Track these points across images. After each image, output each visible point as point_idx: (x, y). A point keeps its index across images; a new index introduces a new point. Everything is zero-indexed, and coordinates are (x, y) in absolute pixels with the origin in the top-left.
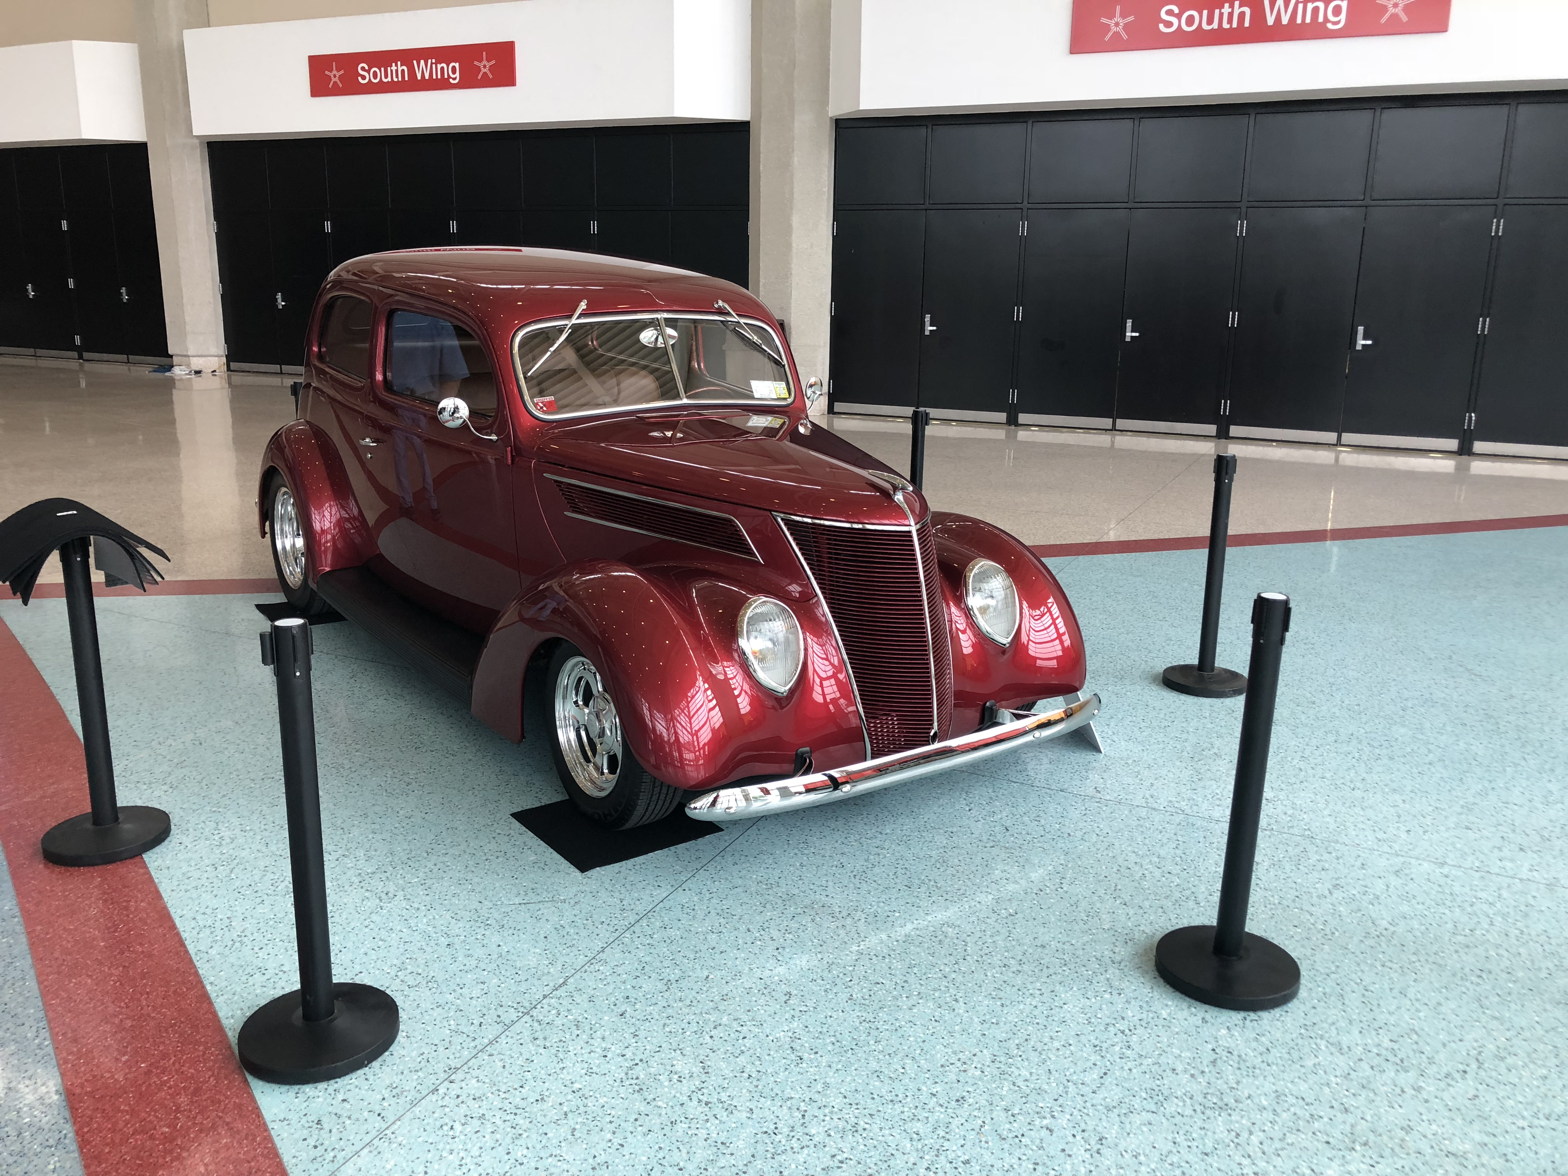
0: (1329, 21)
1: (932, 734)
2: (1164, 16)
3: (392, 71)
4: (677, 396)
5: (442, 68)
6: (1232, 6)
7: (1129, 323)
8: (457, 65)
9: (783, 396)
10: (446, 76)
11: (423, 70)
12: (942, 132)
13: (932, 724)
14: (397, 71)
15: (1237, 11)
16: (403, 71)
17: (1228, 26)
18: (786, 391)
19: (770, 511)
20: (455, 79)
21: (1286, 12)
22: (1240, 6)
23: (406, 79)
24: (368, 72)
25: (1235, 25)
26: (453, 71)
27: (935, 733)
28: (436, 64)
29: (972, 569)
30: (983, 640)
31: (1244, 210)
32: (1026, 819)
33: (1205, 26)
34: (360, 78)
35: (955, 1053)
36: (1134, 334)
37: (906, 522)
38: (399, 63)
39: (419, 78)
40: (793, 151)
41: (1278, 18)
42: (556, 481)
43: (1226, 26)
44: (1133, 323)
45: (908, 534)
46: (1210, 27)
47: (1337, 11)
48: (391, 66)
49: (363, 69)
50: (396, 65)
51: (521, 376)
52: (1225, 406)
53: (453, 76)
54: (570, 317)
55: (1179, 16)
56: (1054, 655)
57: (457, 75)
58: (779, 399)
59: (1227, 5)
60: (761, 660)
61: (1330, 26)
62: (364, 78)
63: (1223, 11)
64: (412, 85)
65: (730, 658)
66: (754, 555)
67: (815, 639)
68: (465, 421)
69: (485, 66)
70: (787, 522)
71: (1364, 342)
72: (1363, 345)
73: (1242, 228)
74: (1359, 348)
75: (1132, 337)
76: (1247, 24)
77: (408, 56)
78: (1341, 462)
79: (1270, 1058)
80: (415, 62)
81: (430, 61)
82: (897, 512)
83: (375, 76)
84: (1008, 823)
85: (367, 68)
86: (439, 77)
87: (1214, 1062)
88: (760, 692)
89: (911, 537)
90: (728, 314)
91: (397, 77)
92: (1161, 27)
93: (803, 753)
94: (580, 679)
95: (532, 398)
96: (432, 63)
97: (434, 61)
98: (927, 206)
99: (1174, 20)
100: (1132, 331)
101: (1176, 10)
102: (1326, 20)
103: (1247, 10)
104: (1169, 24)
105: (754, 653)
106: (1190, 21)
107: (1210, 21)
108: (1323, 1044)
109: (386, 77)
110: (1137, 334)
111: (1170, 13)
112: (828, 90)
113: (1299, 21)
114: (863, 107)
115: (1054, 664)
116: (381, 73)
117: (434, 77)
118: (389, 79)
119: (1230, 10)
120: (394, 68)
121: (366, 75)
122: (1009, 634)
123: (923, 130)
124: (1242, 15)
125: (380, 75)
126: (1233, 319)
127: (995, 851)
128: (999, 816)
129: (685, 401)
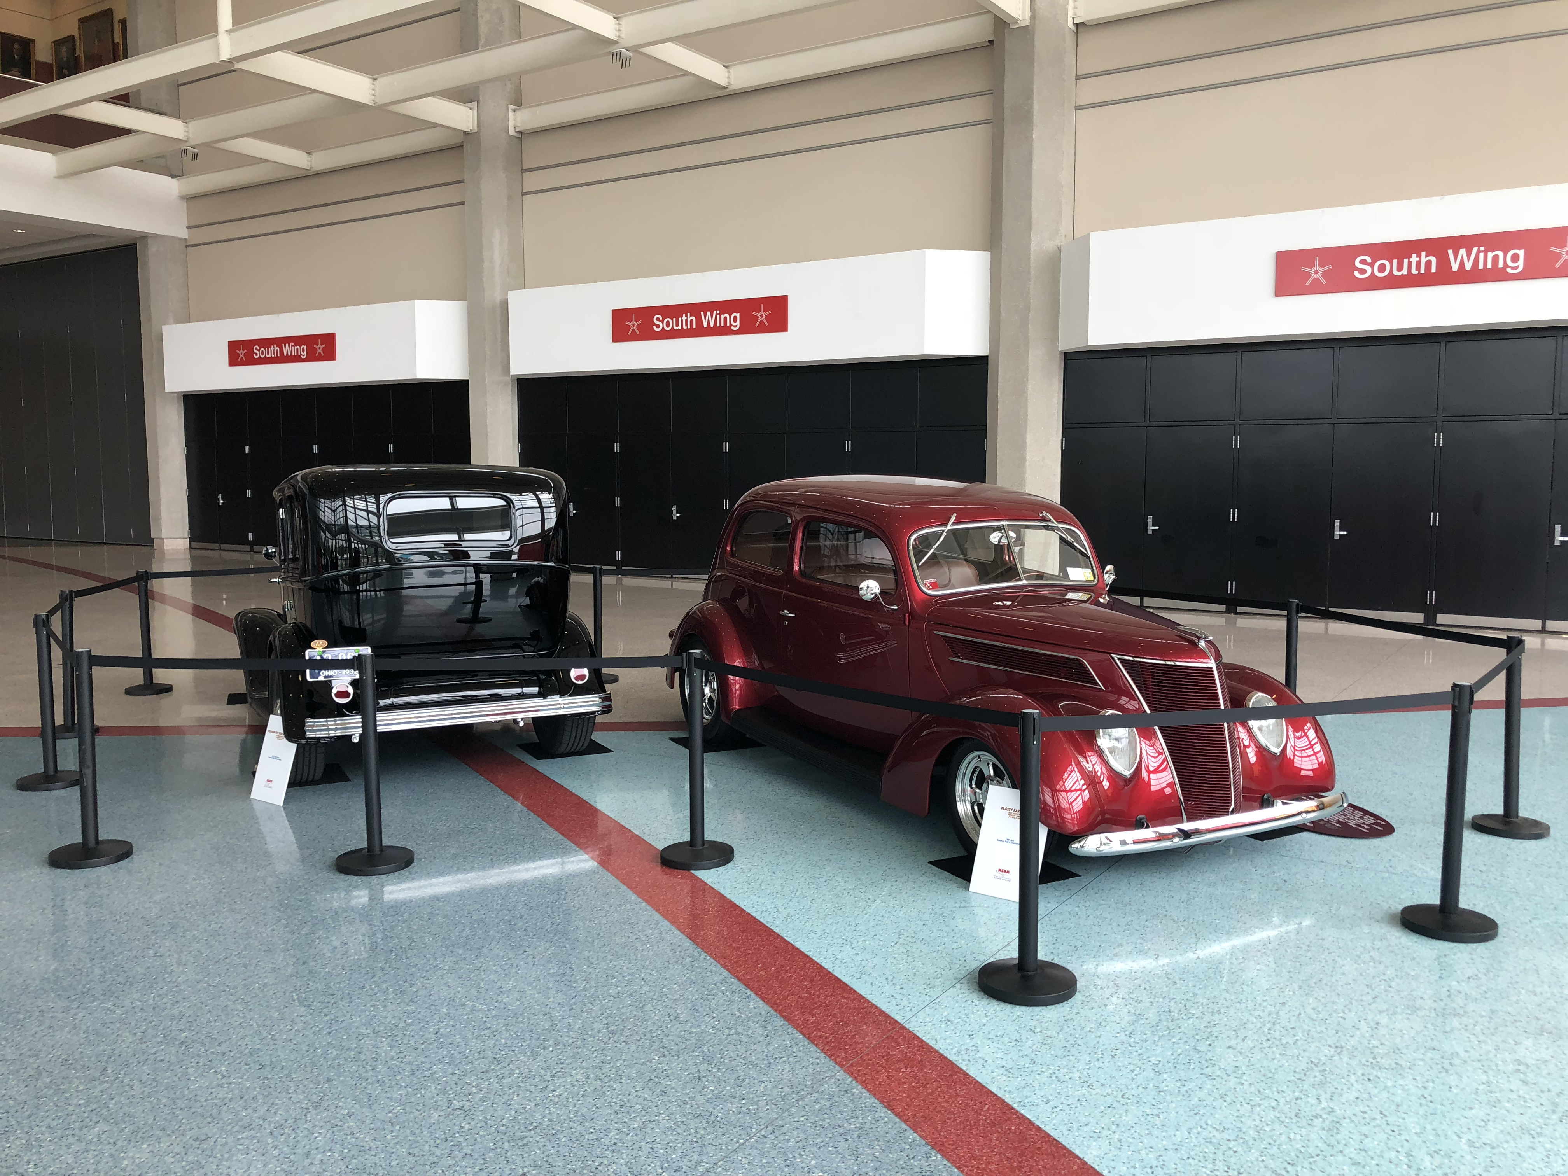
0: (1509, 267)
1: (1230, 810)
2: (1357, 264)
3: (682, 321)
4: (1020, 580)
5: (725, 318)
6: (1419, 256)
7: (1337, 523)
8: (738, 315)
9: (1089, 579)
10: (728, 324)
11: (708, 319)
12: (1159, 360)
13: (1230, 803)
14: (686, 321)
15: (1424, 260)
16: (692, 320)
17: (1417, 272)
18: (1092, 575)
19: (1110, 653)
20: (736, 326)
21: (1469, 259)
22: (1427, 256)
23: (694, 327)
24: (662, 321)
25: (1423, 271)
26: (734, 320)
27: (1233, 809)
28: (720, 314)
29: (1251, 699)
30: (1261, 751)
31: (1440, 424)
32: (1298, 876)
33: (1395, 272)
34: (654, 327)
35: (1274, 984)
36: (1342, 533)
37: (1208, 661)
38: (689, 314)
39: (705, 325)
40: (1028, 380)
41: (1462, 263)
42: (943, 636)
43: (1414, 271)
44: (1340, 523)
45: (1210, 670)
46: (1400, 273)
47: (1515, 258)
48: (682, 317)
49: (658, 319)
50: (686, 316)
51: (915, 565)
52: (1431, 597)
53: (734, 324)
54: (946, 525)
55: (1372, 265)
56: (1311, 767)
57: (738, 323)
58: (1086, 581)
59: (1414, 255)
60: (1112, 752)
61: (1509, 270)
62: (658, 326)
63: (1411, 260)
64: (699, 331)
65: (1092, 750)
66: (1097, 684)
67: (1148, 742)
68: (876, 595)
69: (762, 316)
70: (1121, 660)
71: (1562, 539)
72: (1561, 541)
73: (1439, 439)
74: (1557, 543)
75: (1340, 535)
76: (1434, 270)
77: (696, 309)
78: (1547, 647)
79: (1487, 996)
80: (702, 313)
81: (715, 312)
82: (1202, 654)
83: (668, 325)
84: (1286, 878)
85: (661, 318)
86: (722, 325)
87: (1449, 996)
88: (1114, 775)
89: (1212, 671)
90: (1050, 521)
91: (686, 325)
92: (1356, 274)
93: (1141, 819)
94: (976, 768)
95: (922, 580)
96: (717, 314)
97: (718, 312)
98: (1148, 423)
99: (1368, 269)
100: (1340, 530)
101: (1369, 260)
102: (1506, 265)
103: (1433, 259)
104: (1363, 271)
105: (1109, 749)
106: (1382, 268)
107: (1400, 268)
108: (1523, 992)
109: (677, 325)
110: (1345, 533)
111: (1363, 262)
112: (1058, 328)
113: (1481, 266)
114: (1090, 344)
115: (1311, 774)
116: (672, 323)
117: (718, 325)
118: (680, 327)
119: (1418, 259)
120: (684, 318)
121: (660, 323)
122: (1279, 746)
123: (1143, 361)
124: (1429, 263)
125: (673, 324)
126: (1435, 519)
127: (1279, 892)
128: (1278, 874)
129: (1024, 582)
